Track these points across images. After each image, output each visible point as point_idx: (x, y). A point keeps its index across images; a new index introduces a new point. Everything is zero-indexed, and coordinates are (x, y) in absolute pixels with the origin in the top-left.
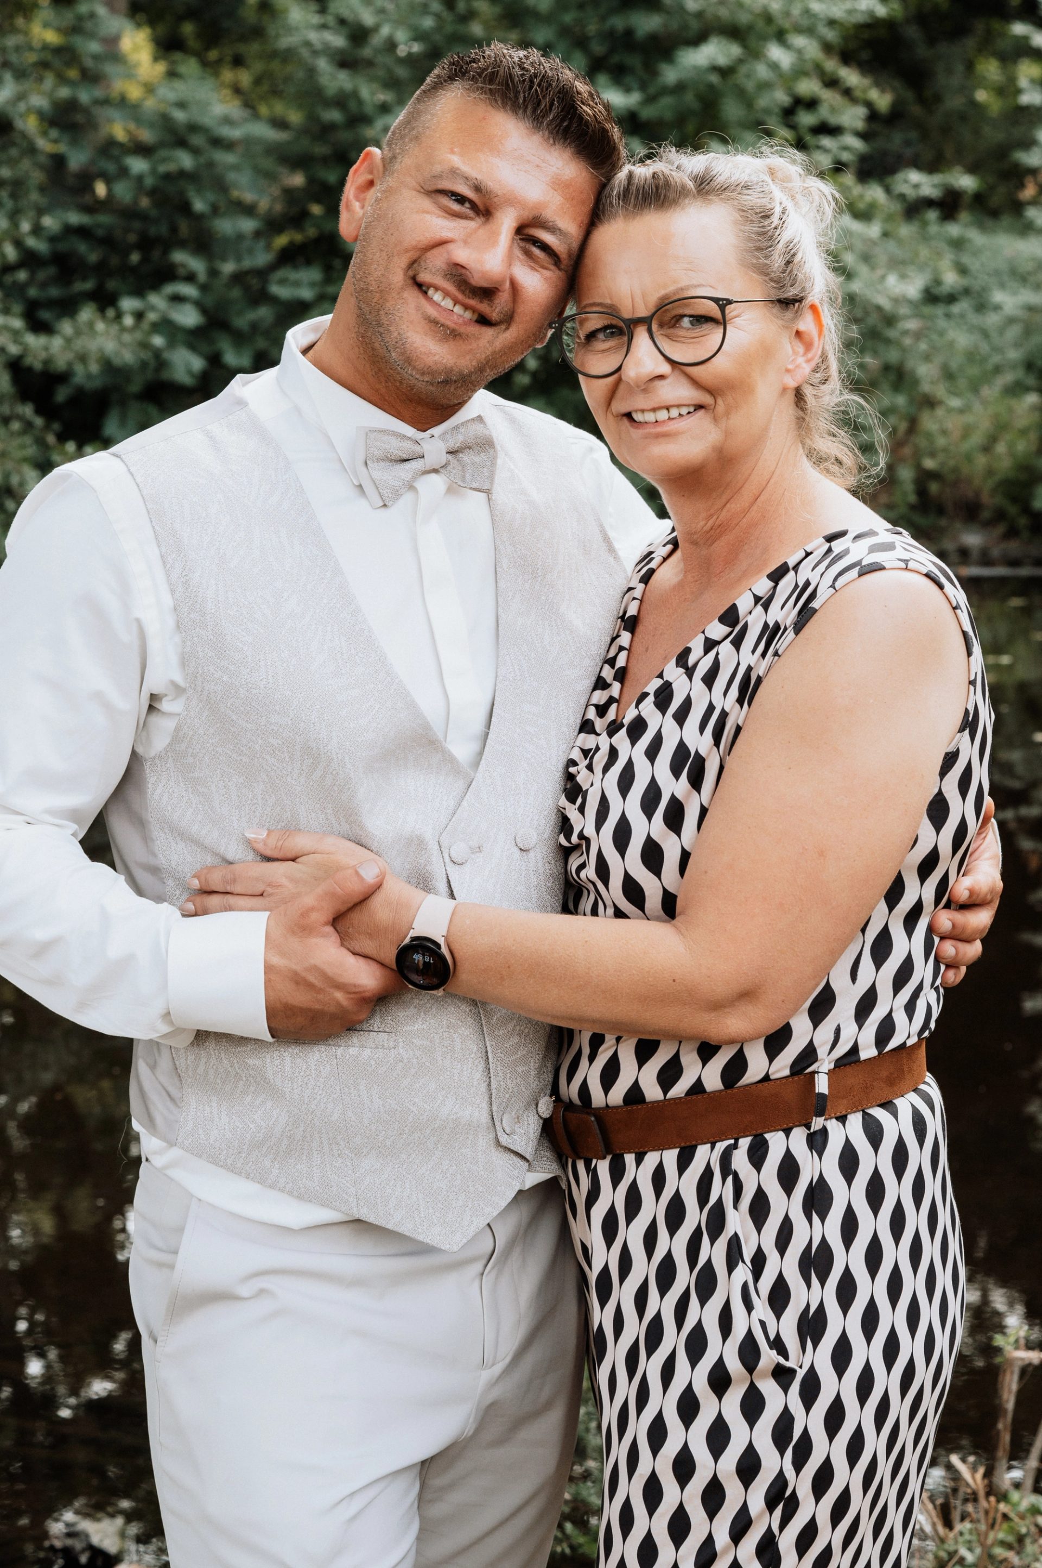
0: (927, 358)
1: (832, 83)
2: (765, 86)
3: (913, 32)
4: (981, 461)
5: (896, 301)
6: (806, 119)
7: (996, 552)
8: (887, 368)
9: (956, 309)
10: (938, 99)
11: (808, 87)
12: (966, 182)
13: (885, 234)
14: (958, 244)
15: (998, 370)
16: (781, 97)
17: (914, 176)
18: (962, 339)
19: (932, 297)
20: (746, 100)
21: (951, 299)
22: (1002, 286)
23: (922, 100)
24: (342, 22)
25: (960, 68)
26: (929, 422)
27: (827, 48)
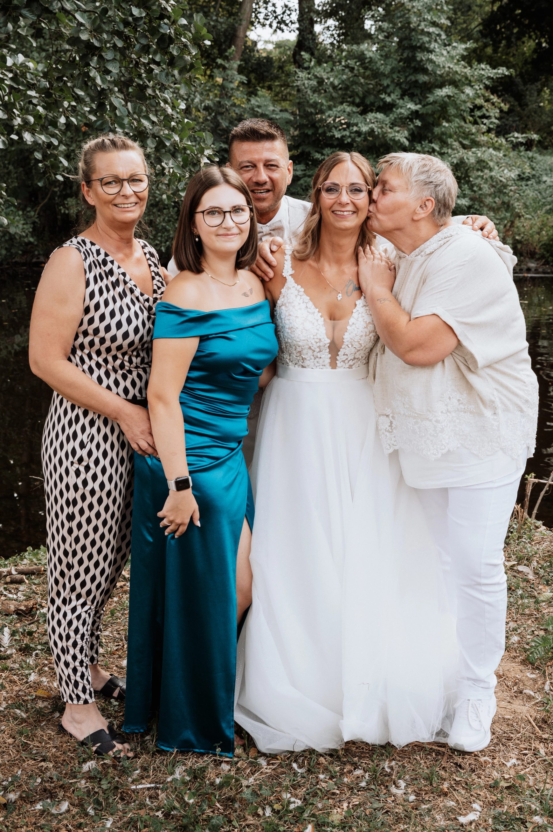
0: (518, 200)
1: (487, 100)
2: (465, 102)
3: (518, 80)
4: (537, 237)
5: (507, 179)
6: (478, 113)
7: (540, 270)
8: (503, 203)
9: (529, 183)
10: (527, 105)
11: (480, 101)
12: (535, 137)
13: (505, 155)
14: (531, 159)
15: (544, 205)
16: (469, 105)
17: (516, 135)
18: (531, 193)
19: (521, 178)
20: (457, 107)
21: (528, 179)
22: (547, 175)
23: (520, 105)
24: (316, 77)
25: (536, 94)
26: (517, 223)
27: (487, 87)
